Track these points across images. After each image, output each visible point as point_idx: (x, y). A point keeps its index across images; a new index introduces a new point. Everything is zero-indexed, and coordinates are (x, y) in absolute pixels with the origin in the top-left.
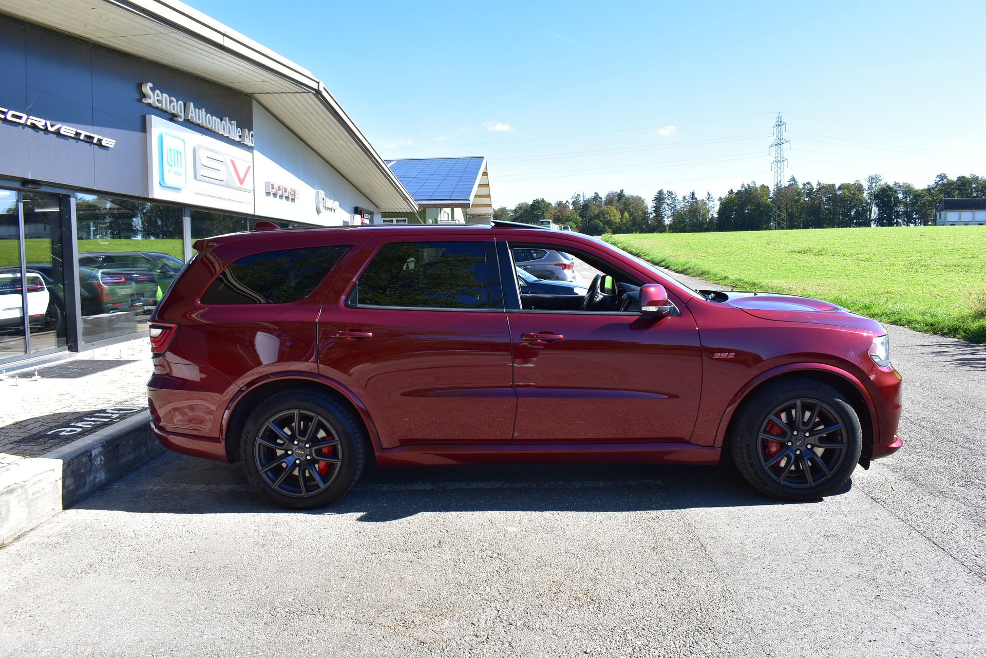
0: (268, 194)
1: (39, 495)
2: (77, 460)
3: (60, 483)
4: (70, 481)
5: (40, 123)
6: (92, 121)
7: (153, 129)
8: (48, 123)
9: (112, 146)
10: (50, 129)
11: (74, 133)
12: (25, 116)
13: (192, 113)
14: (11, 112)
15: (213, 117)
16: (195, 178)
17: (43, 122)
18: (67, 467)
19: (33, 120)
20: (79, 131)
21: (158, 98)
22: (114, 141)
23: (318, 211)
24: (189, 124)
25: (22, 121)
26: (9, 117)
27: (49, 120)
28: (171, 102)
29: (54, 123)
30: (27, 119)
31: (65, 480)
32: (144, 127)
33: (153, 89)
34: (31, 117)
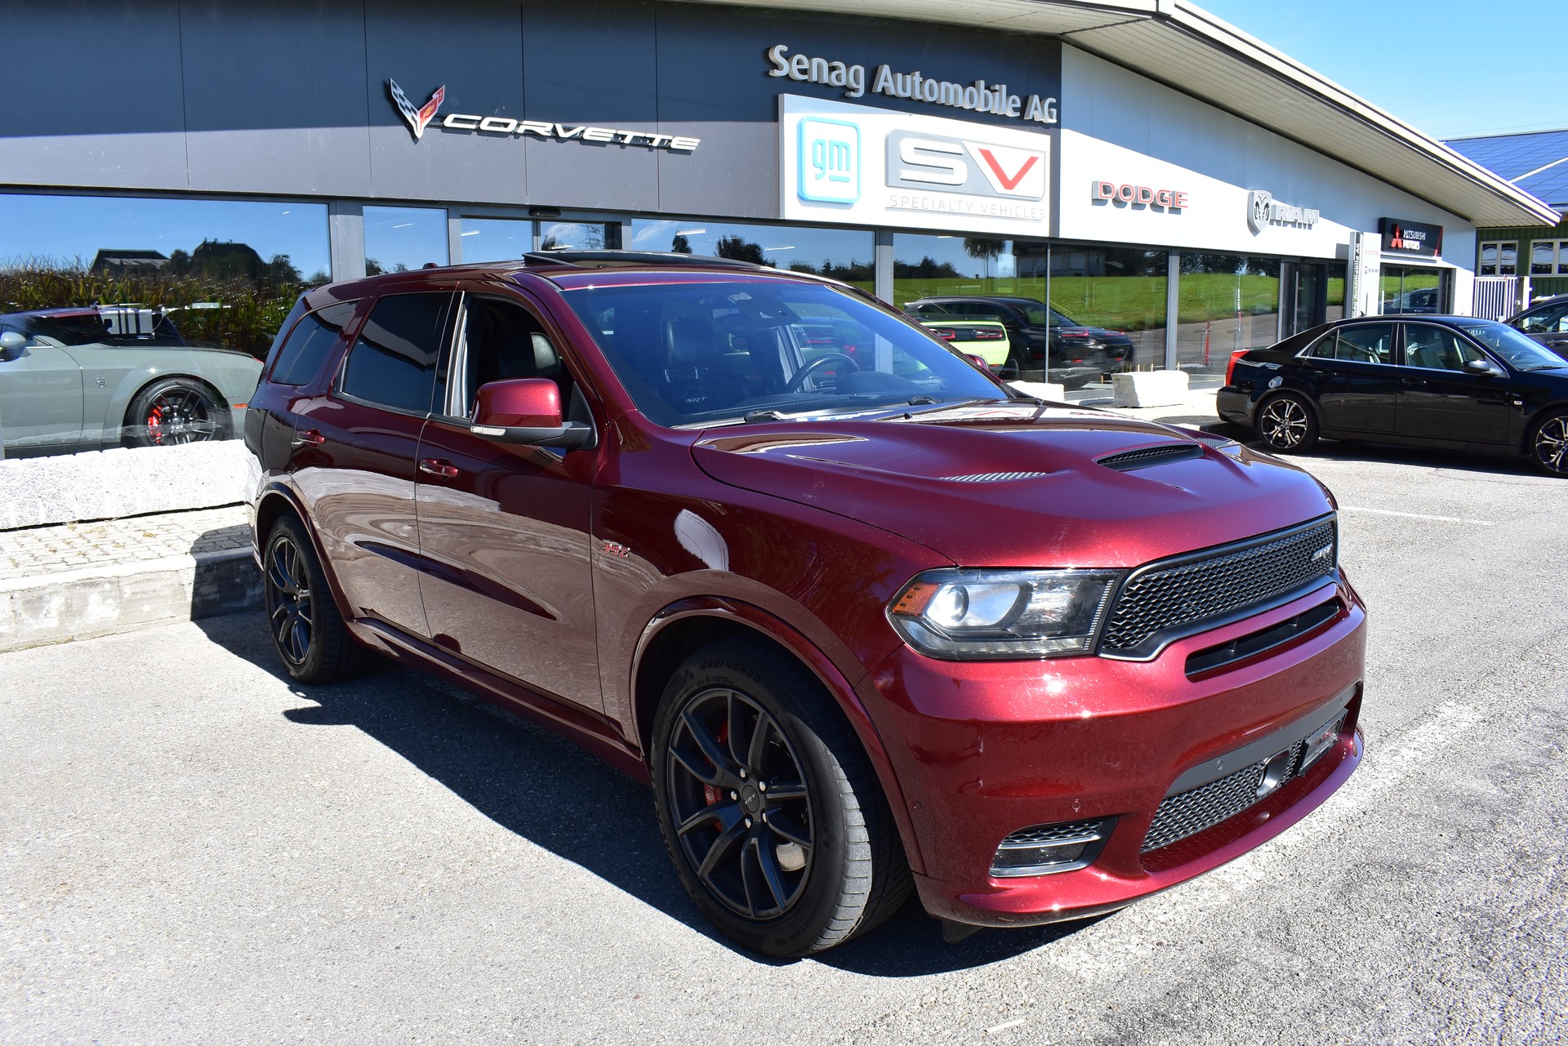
0: (1097, 202)
1: (144, 596)
2: (227, 566)
3: (190, 590)
4: (209, 590)
5: (544, 128)
6: (657, 114)
7: (785, 115)
8: (559, 127)
9: (694, 149)
10: (562, 134)
11: (612, 136)
12: (513, 123)
13: (886, 80)
14: (488, 120)
15: (944, 84)
16: (887, 185)
17: (550, 126)
18: (205, 571)
19: (528, 125)
20: (620, 132)
21: (800, 67)
22: (698, 141)
23: (1254, 230)
24: (877, 99)
25: (509, 129)
26: (484, 126)
27: (557, 122)
28: (832, 69)
29: (568, 125)
30: (518, 125)
31: (199, 587)
32: (774, 115)
33: (787, 56)
34: (525, 122)
